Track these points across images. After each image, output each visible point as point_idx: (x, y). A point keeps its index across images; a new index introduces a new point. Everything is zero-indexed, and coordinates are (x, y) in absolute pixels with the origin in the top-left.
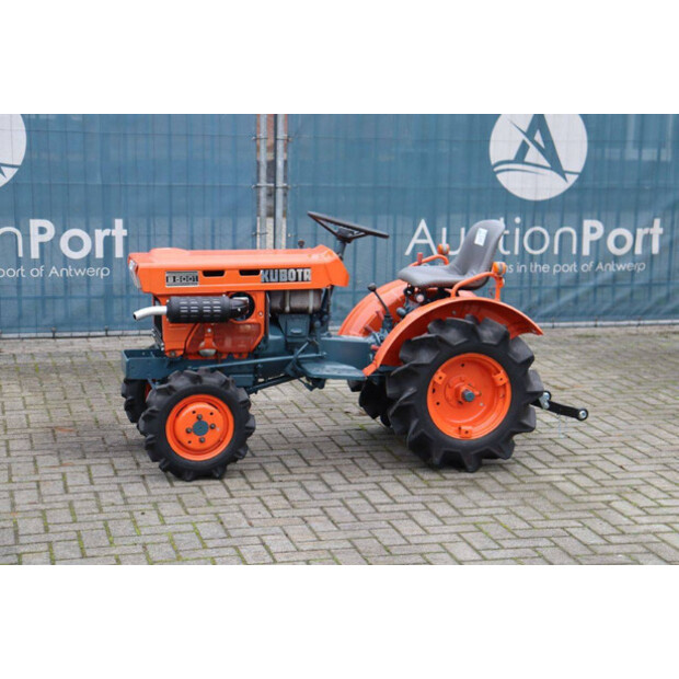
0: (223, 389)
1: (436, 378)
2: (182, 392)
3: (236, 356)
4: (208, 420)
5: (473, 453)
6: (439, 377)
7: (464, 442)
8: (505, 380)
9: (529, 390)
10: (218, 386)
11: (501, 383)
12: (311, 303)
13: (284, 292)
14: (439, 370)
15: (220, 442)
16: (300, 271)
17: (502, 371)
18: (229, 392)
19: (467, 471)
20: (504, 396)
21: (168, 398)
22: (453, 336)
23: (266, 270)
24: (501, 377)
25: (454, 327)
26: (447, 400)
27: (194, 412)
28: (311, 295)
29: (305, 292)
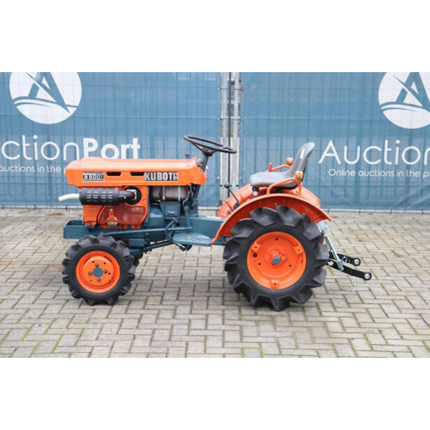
0: (112, 248)
1: (253, 247)
2: (86, 249)
3: (133, 227)
4: (102, 267)
5: (278, 298)
6: (255, 247)
7: (273, 291)
8: (302, 250)
9: (318, 258)
10: (109, 246)
11: (300, 252)
12: (179, 194)
13: (161, 187)
14: (255, 242)
15: (110, 282)
16: (170, 174)
17: (300, 245)
18: (116, 250)
19: (275, 310)
20: (302, 261)
21: (77, 252)
22: (265, 220)
23: (149, 172)
24: (299, 249)
25: (266, 214)
26: (265, 262)
27: (93, 262)
28: (179, 189)
29: (176, 187)
